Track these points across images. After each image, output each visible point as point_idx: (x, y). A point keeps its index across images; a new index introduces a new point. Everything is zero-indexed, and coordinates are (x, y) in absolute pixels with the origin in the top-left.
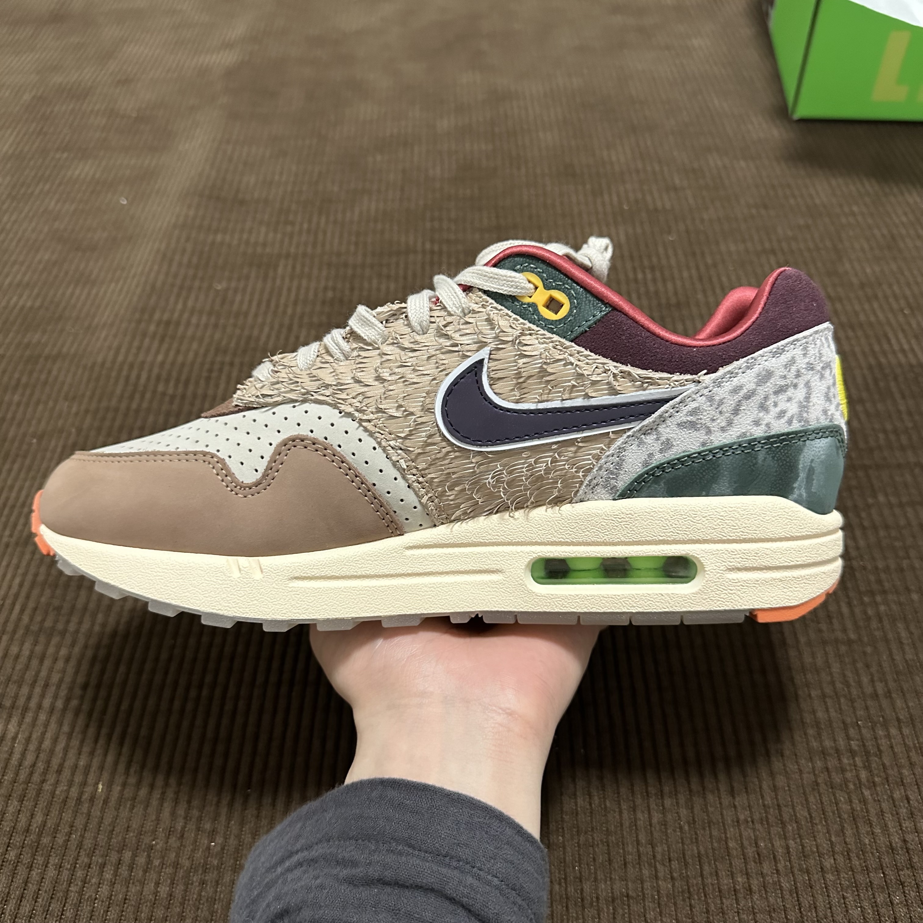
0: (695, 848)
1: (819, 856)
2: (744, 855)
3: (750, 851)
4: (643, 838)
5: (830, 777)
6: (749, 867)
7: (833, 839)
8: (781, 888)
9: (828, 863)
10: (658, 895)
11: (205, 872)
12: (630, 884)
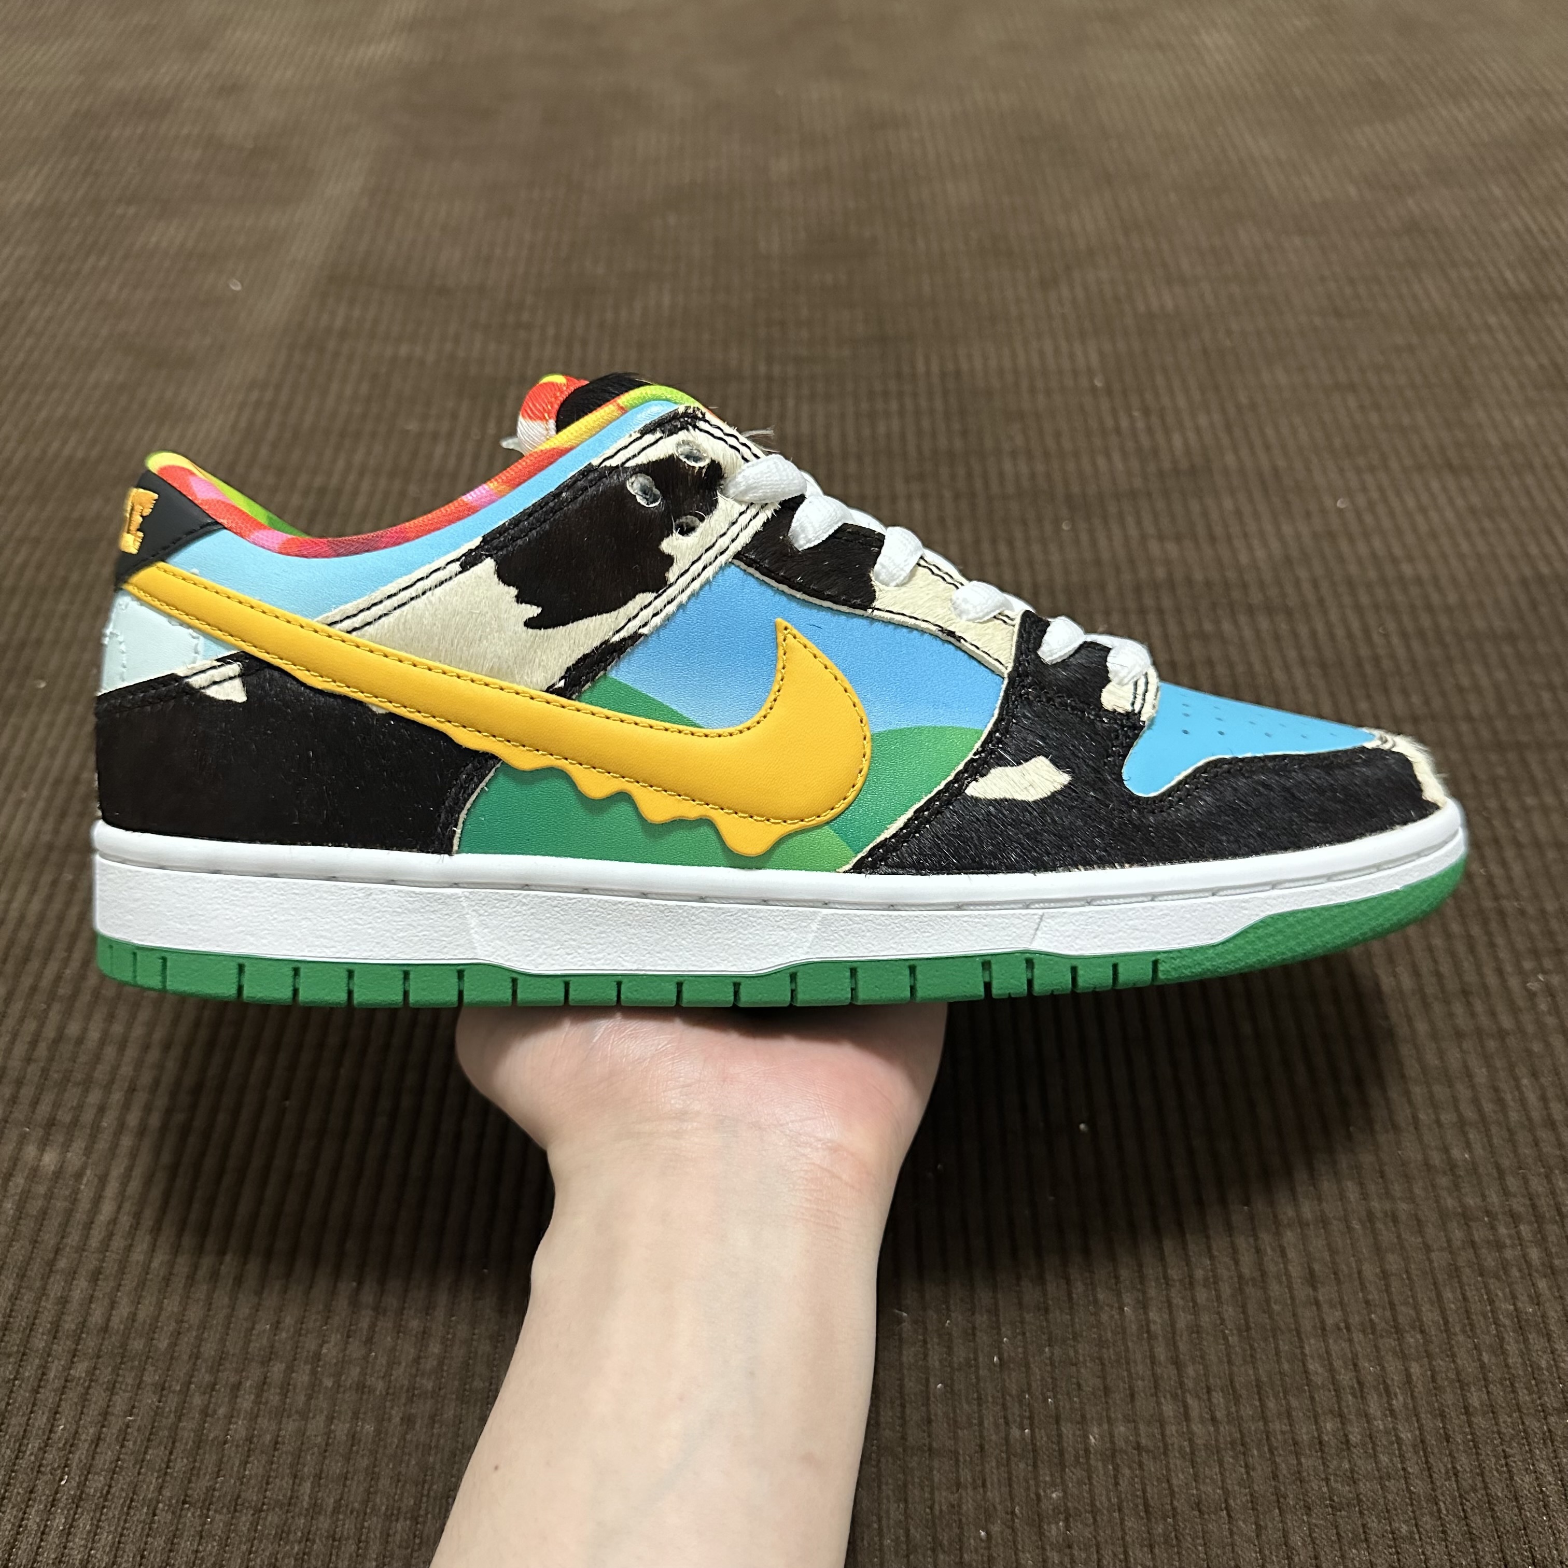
0: (1251, 1372)
1: (1462, 1389)
2: (1334, 1381)
3: (1346, 1378)
4: (1161, 1352)
5: (1477, 1256)
6: (1344, 1404)
7: (1486, 1357)
8: (1399, 1440)
9: (1475, 1399)
10: (1191, 1446)
11: (410, 1400)
12: (1142, 1427)
